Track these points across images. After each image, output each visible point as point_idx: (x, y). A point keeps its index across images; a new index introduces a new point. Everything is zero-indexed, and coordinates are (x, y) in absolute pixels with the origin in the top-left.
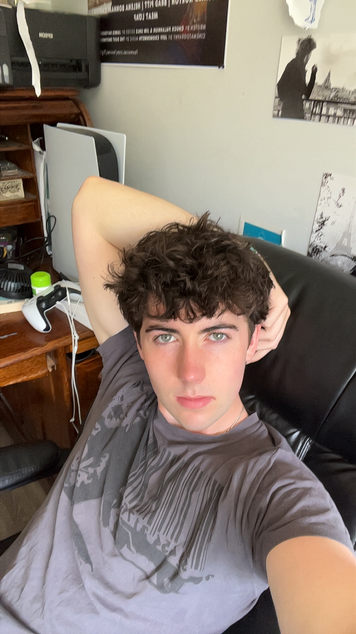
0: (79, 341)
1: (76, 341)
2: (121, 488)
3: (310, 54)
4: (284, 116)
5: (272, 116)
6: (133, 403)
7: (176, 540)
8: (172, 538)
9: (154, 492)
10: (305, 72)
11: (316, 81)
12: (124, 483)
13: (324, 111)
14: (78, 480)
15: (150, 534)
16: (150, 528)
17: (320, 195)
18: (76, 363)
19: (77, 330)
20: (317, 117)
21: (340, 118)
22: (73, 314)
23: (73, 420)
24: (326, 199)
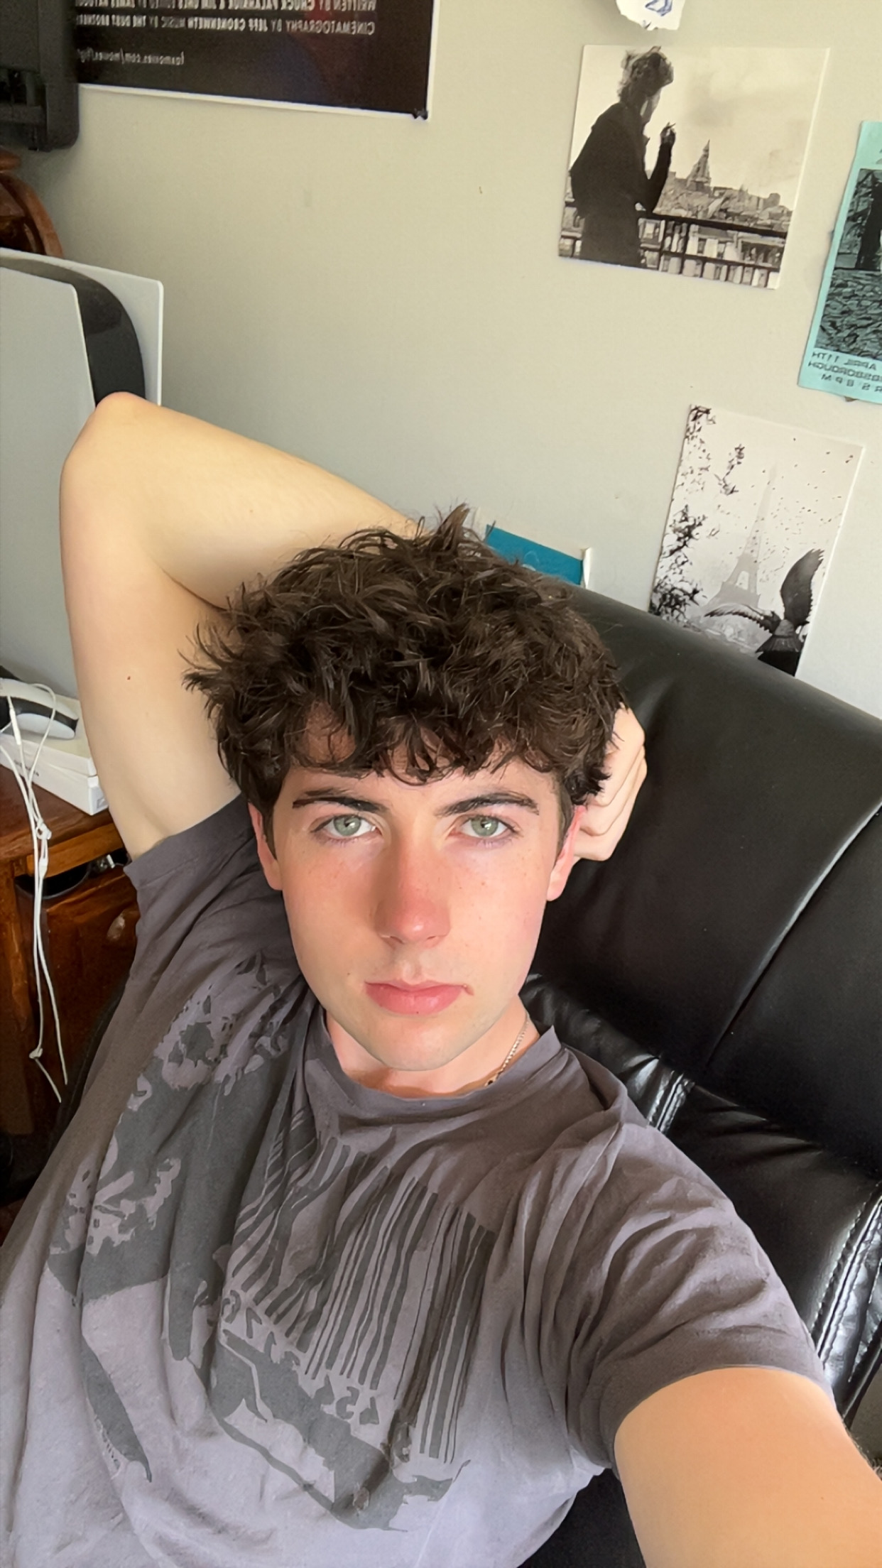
0: (50, 843)
1: (45, 845)
2: (218, 1247)
3: (656, 97)
4: (585, 256)
5: (556, 253)
6: (241, 1016)
7: (374, 1384)
8: (362, 1381)
9: (310, 1256)
10: (643, 141)
11: (672, 168)
12: (226, 1235)
13: (692, 248)
14: (92, 1238)
15: (306, 1373)
16: (304, 1358)
17: (680, 461)
18: (45, 904)
19: (46, 815)
20: (675, 262)
21: (732, 267)
22: (33, 770)
23: (37, 1053)
24: (697, 471)
